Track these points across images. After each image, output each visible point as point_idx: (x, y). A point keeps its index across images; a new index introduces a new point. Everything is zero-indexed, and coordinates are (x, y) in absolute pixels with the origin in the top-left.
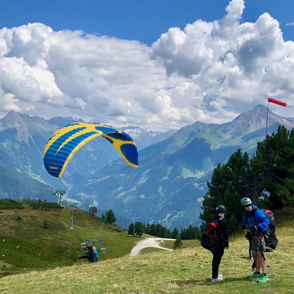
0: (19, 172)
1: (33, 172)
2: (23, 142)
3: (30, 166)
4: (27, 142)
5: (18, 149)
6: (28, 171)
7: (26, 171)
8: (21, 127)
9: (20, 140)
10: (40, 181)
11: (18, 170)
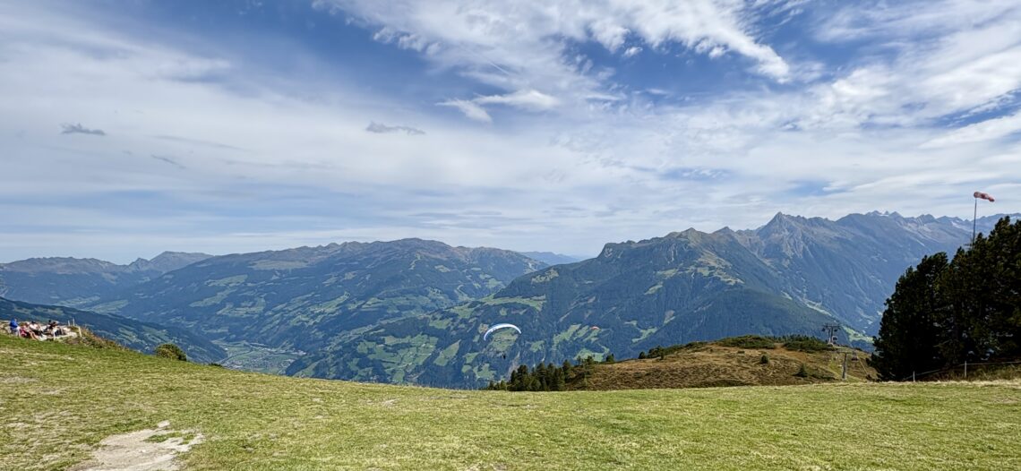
0: (787, 299)
1: (808, 297)
2: (795, 256)
3: (805, 290)
4: (800, 256)
5: (786, 266)
6: (802, 297)
7: (798, 297)
8: (792, 236)
9: (789, 253)
10: (821, 311)
11: (788, 296)
